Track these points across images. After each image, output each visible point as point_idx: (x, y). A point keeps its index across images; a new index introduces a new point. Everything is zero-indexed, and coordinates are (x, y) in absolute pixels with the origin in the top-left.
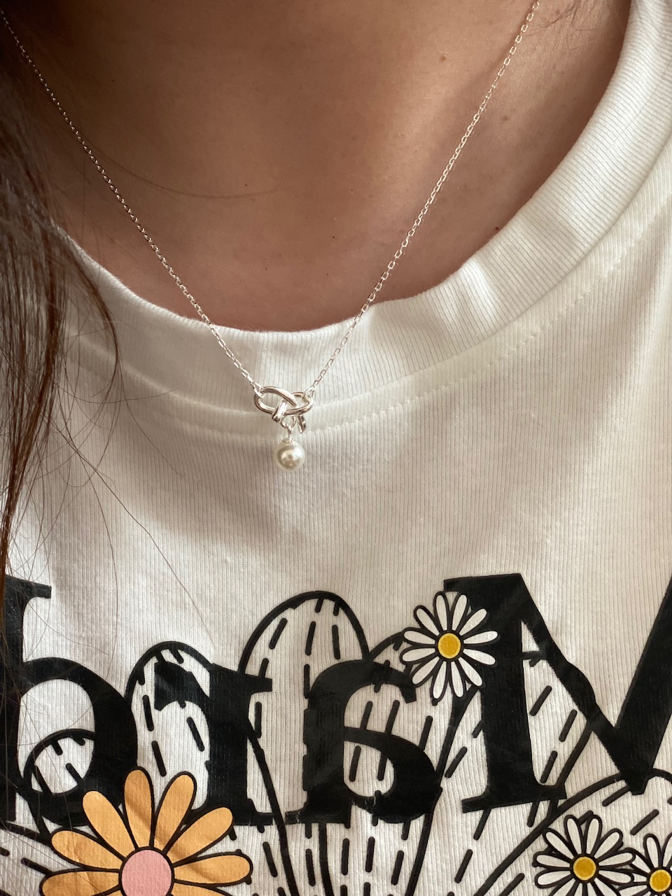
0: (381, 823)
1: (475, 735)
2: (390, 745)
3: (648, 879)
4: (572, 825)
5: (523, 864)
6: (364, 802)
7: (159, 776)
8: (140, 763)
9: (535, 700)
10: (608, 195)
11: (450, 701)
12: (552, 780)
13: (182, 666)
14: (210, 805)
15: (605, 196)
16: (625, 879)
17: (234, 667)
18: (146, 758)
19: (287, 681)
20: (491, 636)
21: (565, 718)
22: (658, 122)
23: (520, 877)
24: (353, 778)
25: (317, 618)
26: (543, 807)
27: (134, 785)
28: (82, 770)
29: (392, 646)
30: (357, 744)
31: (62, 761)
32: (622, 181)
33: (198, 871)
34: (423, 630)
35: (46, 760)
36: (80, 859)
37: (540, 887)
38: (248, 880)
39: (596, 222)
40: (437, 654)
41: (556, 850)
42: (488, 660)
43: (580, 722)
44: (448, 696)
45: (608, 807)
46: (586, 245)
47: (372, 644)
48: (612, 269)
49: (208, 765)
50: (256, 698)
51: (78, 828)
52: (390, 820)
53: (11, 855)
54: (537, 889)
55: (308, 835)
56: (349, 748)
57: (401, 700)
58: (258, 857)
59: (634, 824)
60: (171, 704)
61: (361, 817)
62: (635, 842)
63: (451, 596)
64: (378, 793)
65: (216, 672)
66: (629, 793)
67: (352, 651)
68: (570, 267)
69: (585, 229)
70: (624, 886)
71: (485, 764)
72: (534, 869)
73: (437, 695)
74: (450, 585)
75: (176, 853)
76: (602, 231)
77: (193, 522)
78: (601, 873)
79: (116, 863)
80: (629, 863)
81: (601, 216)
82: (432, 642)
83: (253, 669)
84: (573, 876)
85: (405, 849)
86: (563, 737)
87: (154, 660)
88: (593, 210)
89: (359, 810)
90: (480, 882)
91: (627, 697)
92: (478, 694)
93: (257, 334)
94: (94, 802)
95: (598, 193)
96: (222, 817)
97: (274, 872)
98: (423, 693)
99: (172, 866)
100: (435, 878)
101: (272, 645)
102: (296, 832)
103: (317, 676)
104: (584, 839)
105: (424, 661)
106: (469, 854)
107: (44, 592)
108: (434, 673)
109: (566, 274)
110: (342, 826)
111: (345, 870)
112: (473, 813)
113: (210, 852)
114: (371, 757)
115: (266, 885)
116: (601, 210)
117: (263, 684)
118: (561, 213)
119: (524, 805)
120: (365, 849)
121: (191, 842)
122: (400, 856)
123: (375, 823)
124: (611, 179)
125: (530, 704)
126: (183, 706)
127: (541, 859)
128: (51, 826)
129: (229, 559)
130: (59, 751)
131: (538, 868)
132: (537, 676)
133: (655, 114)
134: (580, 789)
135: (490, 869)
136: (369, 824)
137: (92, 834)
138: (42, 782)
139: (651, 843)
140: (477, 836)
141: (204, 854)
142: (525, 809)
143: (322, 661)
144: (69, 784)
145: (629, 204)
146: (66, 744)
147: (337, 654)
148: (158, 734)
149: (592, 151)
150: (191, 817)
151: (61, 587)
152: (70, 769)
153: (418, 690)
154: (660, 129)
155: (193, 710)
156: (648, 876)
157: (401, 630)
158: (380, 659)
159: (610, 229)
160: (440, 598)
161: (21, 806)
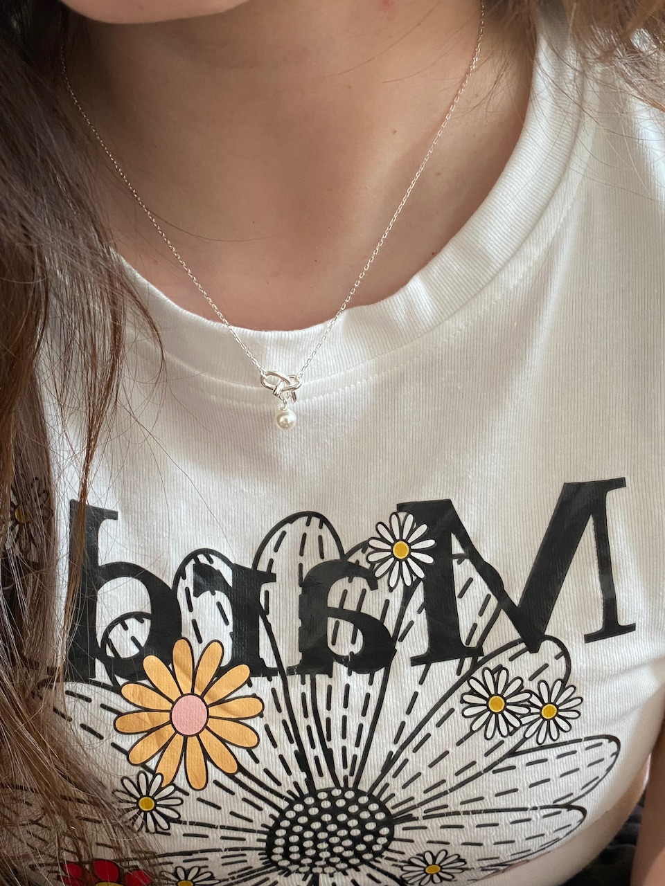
0: (354, 673)
1: (419, 611)
2: (360, 620)
3: (541, 711)
4: (488, 674)
5: (453, 701)
6: (341, 659)
7: (197, 643)
8: (183, 634)
9: (462, 588)
10: (514, 229)
11: (402, 589)
12: (473, 644)
13: (213, 565)
14: (234, 663)
15: (512, 230)
16: (525, 711)
17: (250, 566)
18: (188, 631)
19: (287, 575)
20: (430, 543)
21: (482, 600)
22: (550, 174)
23: (452, 711)
24: (334, 643)
25: (307, 530)
26: (468, 662)
27: (179, 649)
28: (143, 641)
29: (361, 550)
30: (337, 619)
31: (128, 634)
32: (524, 218)
33: (226, 710)
34: (382, 539)
35: (117, 635)
36: (142, 704)
37: (465, 717)
38: (261, 715)
39: (505, 248)
40: (393, 555)
41: (477, 692)
42: (428, 560)
43: (494, 602)
44: (400, 586)
45: (513, 662)
46: (498, 265)
47: (346, 551)
48: (516, 282)
49: (231, 634)
50: (265, 587)
51: (140, 682)
52: (359, 672)
53: (93, 702)
54: (463, 718)
55: (303, 682)
56: (331, 622)
57: (367, 588)
58: (268, 699)
59: (531, 674)
60: (204, 593)
61: (340, 669)
62: (532, 686)
63: (402, 515)
64: (352, 653)
65: (237, 569)
66: (528, 652)
67: (332, 554)
68: (487, 281)
69: (497, 253)
70: (524, 715)
71: (427, 632)
72: (461, 705)
73: (392, 585)
74: (401, 507)
75: (210, 697)
76: (509, 254)
77: (219, 464)
78: (508, 707)
79: (168, 706)
80: (528, 700)
81: (509, 244)
82: (389, 547)
83: (262, 567)
84: (488, 709)
85: (371, 692)
86: (481, 613)
87: (193, 562)
88: (503, 239)
89: (339, 664)
90: (424, 714)
91: (526, 585)
92: (421, 583)
93: (263, 333)
94: (152, 663)
95: (507, 228)
96: (243, 671)
97: (279, 710)
98: (382, 584)
99: (207, 707)
100: (392, 712)
101: (276, 550)
102: (294, 680)
103: (308, 571)
104: (496, 684)
105: (383, 561)
106: (416, 694)
107: (113, 515)
108: (391, 569)
109: (484, 287)
110: (327, 676)
111: (329, 708)
112: (419, 666)
113: (234, 695)
114: (346, 628)
115: (274, 718)
116: (508, 239)
117: (270, 577)
118: (480, 242)
119: (454, 661)
120: (343, 692)
121: (220, 690)
122: (368, 696)
123: (350, 674)
124: (517, 217)
125: (458, 591)
126: (213, 594)
127: (466, 698)
128: (121, 681)
129: (244, 489)
130: (125, 628)
131: (464, 704)
132: (463, 571)
133: (548, 168)
134: (493, 650)
135: (431, 705)
136: (346, 675)
137: (150, 685)
138: (114, 650)
139: (543, 686)
140: (421, 682)
141: (229, 698)
142: (456, 662)
143: (311, 561)
144: (134, 651)
145: (529, 235)
146: (131, 622)
147: (322, 556)
148: (195, 615)
149: (503, 197)
150: (221, 672)
151: (124, 512)
152: (134, 639)
153: (379, 581)
154: (552, 179)
155: (221, 597)
156: (540, 709)
157: (366, 539)
158: (352, 560)
159: (515, 253)
160: (394, 516)
161: (99, 666)
